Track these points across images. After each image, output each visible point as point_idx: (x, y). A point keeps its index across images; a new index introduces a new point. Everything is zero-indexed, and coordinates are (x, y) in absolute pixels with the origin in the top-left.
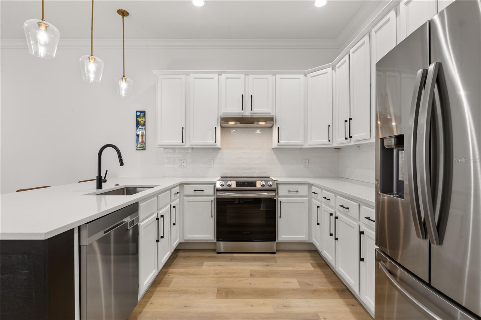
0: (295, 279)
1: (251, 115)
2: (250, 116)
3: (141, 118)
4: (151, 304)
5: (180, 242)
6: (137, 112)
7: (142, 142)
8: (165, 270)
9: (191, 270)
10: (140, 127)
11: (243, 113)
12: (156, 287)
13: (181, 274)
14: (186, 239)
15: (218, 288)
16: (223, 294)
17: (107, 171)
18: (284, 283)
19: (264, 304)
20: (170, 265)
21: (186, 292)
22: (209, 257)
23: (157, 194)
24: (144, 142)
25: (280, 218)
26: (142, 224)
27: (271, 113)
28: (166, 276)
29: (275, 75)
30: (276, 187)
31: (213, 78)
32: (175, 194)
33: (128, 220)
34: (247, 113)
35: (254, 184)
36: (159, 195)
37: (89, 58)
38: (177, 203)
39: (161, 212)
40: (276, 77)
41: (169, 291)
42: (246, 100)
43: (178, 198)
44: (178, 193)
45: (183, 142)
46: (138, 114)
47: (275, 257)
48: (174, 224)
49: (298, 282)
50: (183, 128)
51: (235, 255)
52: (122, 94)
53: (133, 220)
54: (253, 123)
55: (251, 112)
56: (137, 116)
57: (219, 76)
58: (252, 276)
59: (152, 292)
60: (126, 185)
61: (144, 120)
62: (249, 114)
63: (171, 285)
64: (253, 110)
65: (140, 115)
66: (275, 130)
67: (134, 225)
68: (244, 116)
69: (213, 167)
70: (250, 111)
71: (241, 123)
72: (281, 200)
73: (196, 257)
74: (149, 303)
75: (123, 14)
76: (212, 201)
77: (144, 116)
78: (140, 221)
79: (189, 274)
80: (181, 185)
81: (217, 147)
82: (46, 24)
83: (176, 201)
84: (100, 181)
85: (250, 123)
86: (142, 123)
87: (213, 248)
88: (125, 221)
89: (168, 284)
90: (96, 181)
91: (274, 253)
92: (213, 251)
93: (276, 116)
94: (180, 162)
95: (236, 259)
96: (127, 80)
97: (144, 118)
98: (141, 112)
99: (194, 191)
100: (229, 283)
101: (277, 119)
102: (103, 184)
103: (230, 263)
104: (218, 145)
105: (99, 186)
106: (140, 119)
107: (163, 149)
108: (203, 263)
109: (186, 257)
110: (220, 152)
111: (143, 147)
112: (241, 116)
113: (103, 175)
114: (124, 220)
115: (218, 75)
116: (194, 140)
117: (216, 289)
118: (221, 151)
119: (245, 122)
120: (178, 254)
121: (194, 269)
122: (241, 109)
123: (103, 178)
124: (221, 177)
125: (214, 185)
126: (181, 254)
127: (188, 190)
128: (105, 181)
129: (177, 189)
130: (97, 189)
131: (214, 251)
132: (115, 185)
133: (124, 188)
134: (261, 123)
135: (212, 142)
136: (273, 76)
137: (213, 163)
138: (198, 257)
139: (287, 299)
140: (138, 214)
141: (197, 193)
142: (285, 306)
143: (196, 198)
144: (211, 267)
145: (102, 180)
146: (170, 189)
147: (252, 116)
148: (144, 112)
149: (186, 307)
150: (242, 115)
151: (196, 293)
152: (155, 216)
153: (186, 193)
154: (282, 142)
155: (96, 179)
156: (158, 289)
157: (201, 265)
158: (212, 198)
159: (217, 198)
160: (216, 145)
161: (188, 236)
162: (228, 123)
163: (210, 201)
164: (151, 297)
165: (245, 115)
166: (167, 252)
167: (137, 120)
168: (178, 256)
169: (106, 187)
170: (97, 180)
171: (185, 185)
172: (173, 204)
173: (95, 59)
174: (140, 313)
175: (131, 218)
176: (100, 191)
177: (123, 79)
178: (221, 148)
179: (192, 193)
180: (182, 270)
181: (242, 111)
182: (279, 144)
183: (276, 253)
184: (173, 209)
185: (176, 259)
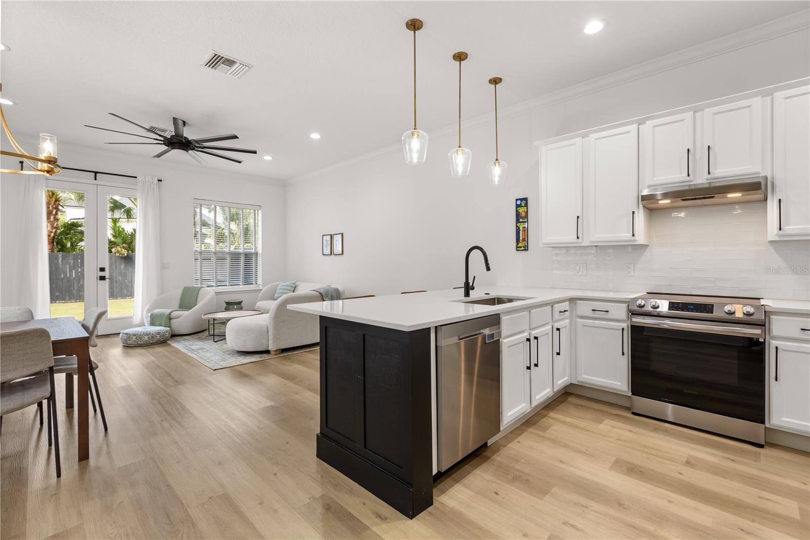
0: (796, 503)
1: (710, 183)
2: (706, 186)
3: (522, 208)
4: (519, 442)
5: (572, 382)
6: (517, 200)
7: (524, 240)
8: (544, 412)
9: (582, 424)
10: (521, 220)
11: (691, 181)
12: (529, 427)
13: (564, 423)
14: (580, 379)
15: (617, 458)
16: (623, 469)
17: (475, 277)
18: (760, 497)
19: (696, 509)
20: (553, 409)
21: (566, 446)
22: (617, 415)
23: (529, 308)
24: (526, 240)
25: (776, 380)
26: (505, 342)
27: (759, 173)
28: (544, 420)
29: (772, 94)
30: (764, 318)
31: (629, 132)
32: (560, 312)
33: (487, 332)
34: (701, 179)
35: (708, 308)
36: (532, 309)
37: (457, 150)
38: (565, 326)
39: (535, 333)
40: (772, 99)
41: (543, 437)
42: (698, 156)
43: (567, 319)
44: (565, 311)
45: (578, 238)
46: (519, 202)
47: (760, 454)
48: (558, 354)
49: (800, 509)
50: (578, 217)
51: (667, 425)
52: (495, 182)
53: (493, 334)
54: (712, 197)
55: (709, 176)
56: (517, 206)
57: (640, 127)
58: (688, 463)
59: (522, 430)
60: (497, 295)
61: (526, 211)
62: (706, 182)
63: (548, 431)
64: (714, 173)
65: (521, 204)
66: (772, 207)
67: (495, 339)
68: (693, 187)
69: (633, 276)
70: (706, 175)
71: (683, 200)
72: (778, 346)
73: (594, 409)
74: (517, 440)
75: (495, 82)
76: (623, 329)
77: (526, 205)
78: (502, 337)
79: (575, 427)
80: (572, 300)
81: (637, 243)
82: (418, 132)
83: (564, 322)
84: (468, 288)
85: (704, 198)
86: (523, 214)
87: (628, 405)
88: (483, 333)
89: (545, 429)
90: (463, 289)
91: (761, 446)
92: (626, 410)
93: (773, 178)
94: (578, 268)
95: (666, 431)
96: (501, 164)
97: (526, 207)
98: (521, 200)
99: (593, 310)
100: (638, 458)
101: (777, 182)
102: (471, 292)
103: (652, 434)
104: (641, 239)
105: (467, 294)
106: (521, 210)
107: (551, 248)
108: (603, 420)
109: (578, 405)
110: (647, 251)
111: (524, 247)
112: (687, 188)
113: (471, 281)
114: (482, 331)
115: (639, 125)
116: (596, 234)
117: (614, 459)
118: (648, 249)
119: (694, 197)
120: (567, 399)
121: (587, 424)
122: (685, 175)
123: (471, 284)
124: (648, 293)
125: (626, 305)
126: (572, 399)
127: (584, 308)
128: (473, 288)
129: (566, 306)
130: (465, 296)
131: (628, 409)
132: (486, 294)
133: (495, 298)
134: (730, 195)
135: (627, 235)
136: (765, 98)
137: (634, 270)
138: (598, 410)
139: (753, 522)
140: (499, 328)
141: (598, 315)
142: (743, 530)
143: (596, 322)
144: (615, 429)
145: (470, 288)
146: (552, 304)
147: (713, 185)
148: (526, 199)
149: (561, 461)
150: (690, 185)
151: (581, 452)
152: (525, 335)
153: (580, 313)
154: (789, 228)
155: (463, 286)
156: (530, 430)
157: (601, 421)
158: (624, 325)
159: (631, 326)
160: (636, 240)
161: (584, 376)
162: (658, 203)
163: (619, 330)
164: (520, 435)
165: (695, 185)
166: (547, 389)
167: (517, 211)
168: (568, 400)
169: (474, 295)
170: (465, 287)
171: (578, 301)
172: (557, 325)
173: (463, 150)
174: (505, 446)
175: (490, 331)
176: (468, 299)
177: (496, 163)
178: (648, 245)
179: (590, 313)
180: (568, 419)
181: (688, 179)
182: (781, 232)
183: (765, 447)
184: (556, 333)
185: (564, 403)
